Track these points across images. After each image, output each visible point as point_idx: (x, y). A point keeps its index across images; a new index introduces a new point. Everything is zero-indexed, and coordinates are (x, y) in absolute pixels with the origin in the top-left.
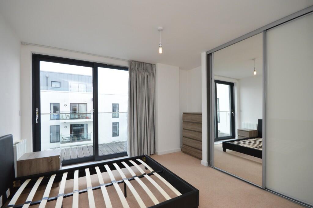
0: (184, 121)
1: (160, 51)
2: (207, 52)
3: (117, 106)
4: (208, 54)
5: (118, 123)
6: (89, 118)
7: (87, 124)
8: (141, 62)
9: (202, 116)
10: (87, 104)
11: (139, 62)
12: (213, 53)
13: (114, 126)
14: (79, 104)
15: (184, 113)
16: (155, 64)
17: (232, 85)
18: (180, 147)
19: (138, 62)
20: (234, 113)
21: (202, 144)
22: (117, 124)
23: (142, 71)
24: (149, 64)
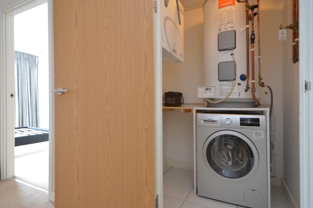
23: (23, 61)
24: (32, 55)
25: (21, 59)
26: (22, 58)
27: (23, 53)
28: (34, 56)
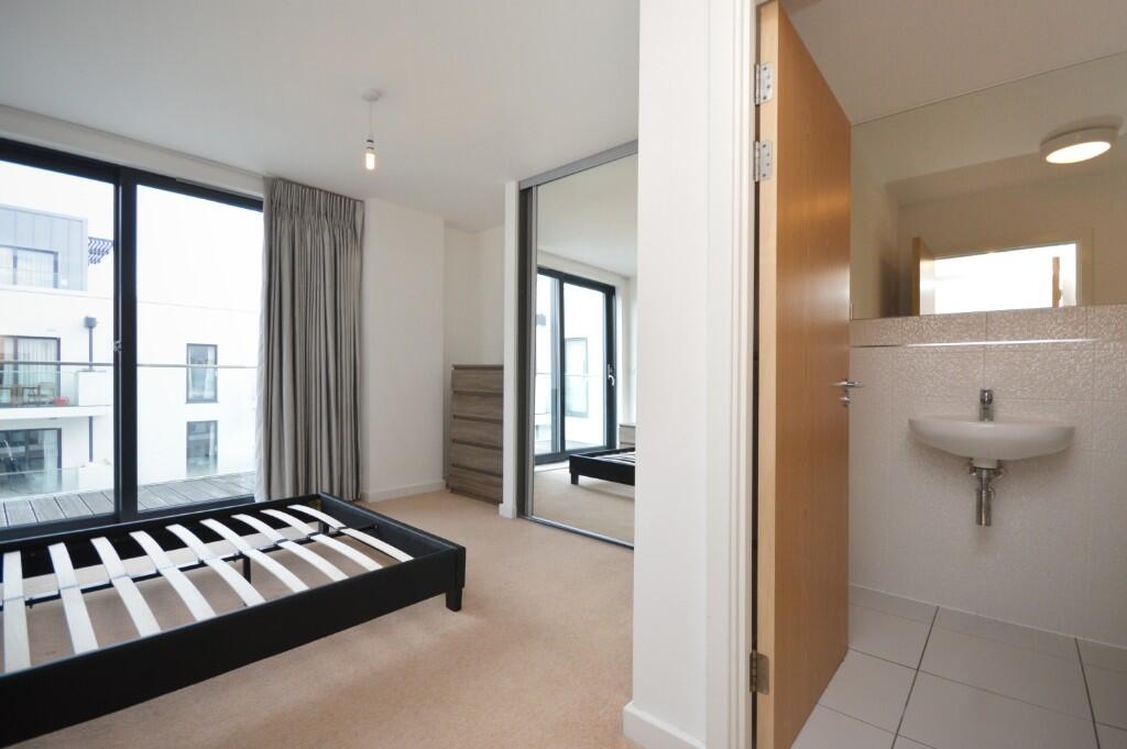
0: (455, 392)
1: (370, 161)
2: (520, 183)
3: (211, 356)
4: (523, 187)
5: (215, 422)
6: (72, 401)
7: (59, 431)
8: (312, 189)
9: (502, 374)
10: (58, 340)
11: (304, 186)
12: (534, 189)
13: (192, 438)
14: (16, 338)
15: (457, 367)
16: (361, 201)
17: (609, 292)
18: (444, 478)
19: (298, 184)
20: (615, 378)
21: (501, 456)
22: (208, 431)
23: (313, 218)
24: (341, 197)
25: (303, 211)
26: (308, 209)
27: (310, 188)
28: (350, 199)
